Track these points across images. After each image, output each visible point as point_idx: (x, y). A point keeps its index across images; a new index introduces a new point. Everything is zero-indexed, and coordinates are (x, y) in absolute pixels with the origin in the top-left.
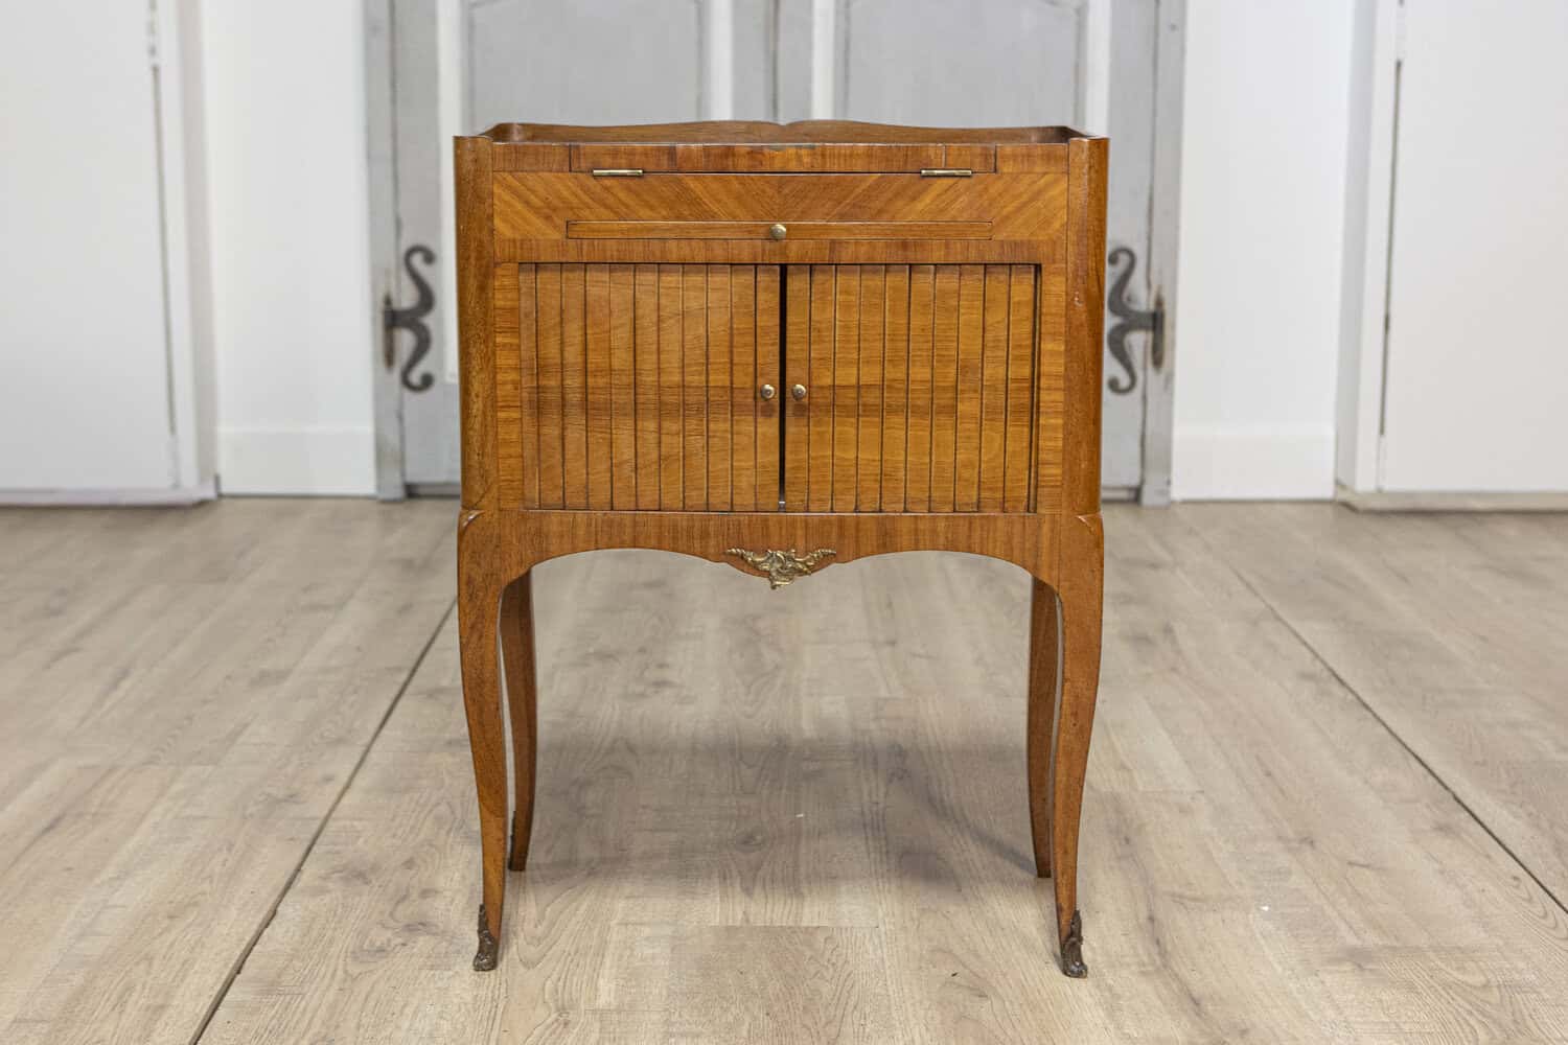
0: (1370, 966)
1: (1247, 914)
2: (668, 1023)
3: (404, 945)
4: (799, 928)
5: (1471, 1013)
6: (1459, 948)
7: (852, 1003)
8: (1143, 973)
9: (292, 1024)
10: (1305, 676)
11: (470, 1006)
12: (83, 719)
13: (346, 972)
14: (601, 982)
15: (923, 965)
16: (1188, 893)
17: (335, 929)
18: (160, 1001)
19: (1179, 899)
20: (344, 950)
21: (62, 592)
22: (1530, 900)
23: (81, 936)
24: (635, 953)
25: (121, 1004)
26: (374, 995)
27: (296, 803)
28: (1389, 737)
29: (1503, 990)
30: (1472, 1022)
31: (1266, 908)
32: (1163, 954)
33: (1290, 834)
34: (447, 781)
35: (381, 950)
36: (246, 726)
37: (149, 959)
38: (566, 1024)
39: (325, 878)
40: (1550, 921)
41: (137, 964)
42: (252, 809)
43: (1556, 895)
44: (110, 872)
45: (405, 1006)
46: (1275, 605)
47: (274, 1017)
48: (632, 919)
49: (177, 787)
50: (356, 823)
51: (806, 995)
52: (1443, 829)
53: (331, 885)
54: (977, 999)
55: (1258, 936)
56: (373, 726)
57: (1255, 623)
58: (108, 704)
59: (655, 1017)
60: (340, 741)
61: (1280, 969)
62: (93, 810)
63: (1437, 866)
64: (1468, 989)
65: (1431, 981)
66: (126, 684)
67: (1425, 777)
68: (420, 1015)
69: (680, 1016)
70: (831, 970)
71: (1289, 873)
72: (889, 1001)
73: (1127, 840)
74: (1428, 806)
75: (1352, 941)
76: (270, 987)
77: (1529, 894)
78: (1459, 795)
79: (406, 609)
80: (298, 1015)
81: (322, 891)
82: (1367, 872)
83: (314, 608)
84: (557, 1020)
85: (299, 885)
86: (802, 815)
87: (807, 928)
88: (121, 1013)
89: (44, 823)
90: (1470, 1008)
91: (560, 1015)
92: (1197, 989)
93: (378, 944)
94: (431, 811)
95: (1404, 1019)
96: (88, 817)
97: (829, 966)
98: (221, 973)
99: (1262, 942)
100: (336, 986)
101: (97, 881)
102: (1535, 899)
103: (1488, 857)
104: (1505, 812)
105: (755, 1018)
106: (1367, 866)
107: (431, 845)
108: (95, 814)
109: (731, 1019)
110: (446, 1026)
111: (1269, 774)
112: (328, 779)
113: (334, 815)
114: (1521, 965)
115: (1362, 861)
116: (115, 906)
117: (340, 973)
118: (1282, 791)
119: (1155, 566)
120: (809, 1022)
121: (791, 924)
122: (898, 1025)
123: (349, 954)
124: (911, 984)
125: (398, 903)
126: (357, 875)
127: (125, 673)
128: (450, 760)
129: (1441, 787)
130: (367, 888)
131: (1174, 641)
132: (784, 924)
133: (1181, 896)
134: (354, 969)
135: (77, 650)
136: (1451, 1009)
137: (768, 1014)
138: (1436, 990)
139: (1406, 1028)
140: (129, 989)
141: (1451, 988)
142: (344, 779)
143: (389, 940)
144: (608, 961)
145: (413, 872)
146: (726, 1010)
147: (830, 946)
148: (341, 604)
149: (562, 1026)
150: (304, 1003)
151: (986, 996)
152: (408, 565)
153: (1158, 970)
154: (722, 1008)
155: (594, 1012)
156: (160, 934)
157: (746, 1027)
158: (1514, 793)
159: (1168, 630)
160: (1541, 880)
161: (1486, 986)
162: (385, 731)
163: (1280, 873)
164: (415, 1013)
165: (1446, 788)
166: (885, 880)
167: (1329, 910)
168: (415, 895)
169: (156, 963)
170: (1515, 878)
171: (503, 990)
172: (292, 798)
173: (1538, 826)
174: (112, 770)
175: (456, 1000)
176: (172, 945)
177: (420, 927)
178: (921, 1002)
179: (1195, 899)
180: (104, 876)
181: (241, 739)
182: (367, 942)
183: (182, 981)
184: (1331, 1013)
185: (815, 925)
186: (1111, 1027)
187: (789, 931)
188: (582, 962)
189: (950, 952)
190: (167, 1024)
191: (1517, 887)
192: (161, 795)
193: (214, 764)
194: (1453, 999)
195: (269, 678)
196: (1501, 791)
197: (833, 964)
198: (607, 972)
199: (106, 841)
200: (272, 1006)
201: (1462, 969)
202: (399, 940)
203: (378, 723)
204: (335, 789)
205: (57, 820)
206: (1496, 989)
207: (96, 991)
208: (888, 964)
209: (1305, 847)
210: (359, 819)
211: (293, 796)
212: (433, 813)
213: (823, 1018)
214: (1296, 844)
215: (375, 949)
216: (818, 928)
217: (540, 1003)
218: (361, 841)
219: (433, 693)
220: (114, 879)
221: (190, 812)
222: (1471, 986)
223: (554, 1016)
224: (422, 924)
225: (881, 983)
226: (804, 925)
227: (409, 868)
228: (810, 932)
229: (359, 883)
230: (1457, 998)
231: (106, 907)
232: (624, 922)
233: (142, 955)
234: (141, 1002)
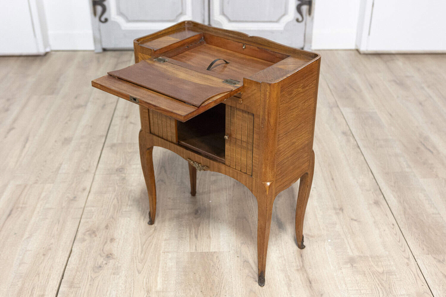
0: (355, 265)
1: (325, 243)
2: (175, 296)
3: (106, 264)
4: (209, 253)
5: (379, 285)
6: (378, 256)
7: (223, 286)
8: (298, 270)
10: (344, 133)
11: (124, 291)
12: (17, 162)
13: (91, 277)
14: (158, 278)
15: (242, 268)
16: (310, 234)
17: (88, 257)
18: (42, 293)
20: (90, 267)
21: (8, 100)
22: (396, 234)
23: (20, 264)
24: (167, 265)
26: (99, 287)
27: (76, 201)
28: (364, 161)
29: (387, 274)
30: (379, 288)
31: (329, 241)
32: (303, 261)
33: (337, 207)
34: (117, 188)
35: (100, 267)
36: (61, 164)
37: (39, 274)
39: (84, 234)
40: (401, 243)
41: (36, 276)
42: (64, 204)
43: (403, 232)
44: (26, 235)
45: (107, 291)
48: (166, 250)
49: (43, 194)
50: (92, 208)
51: (211, 283)
52: (376, 203)
53: (86, 237)
55: (327, 253)
56: (96, 164)
58: (23, 154)
59: (172, 294)
60: (87, 171)
61: (332, 267)
62: (21, 206)
63: (374, 220)
64: (378, 274)
65: (369, 271)
66: (27, 145)
67: (372, 179)
69: (179, 293)
70: (218, 271)
71: (336, 224)
72: (232, 284)
74: (373, 192)
75: (351, 254)
76: (71, 285)
78: (381, 188)
79: (104, 107)
81: (84, 240)
82: (356, 223)
83: (79, 107)
84: (147, 296)
85: (78, 237)
86: (211, 201)
87: (212, 252)
89: (8, 212)
90: (378, 282)
91: (148, 294)
92: (311, 277)
93: (99, 264)
95: (362, 288)
96: (20, 209)
97: (217, 269)
98: (58, 280)
99: (328, 255)
100: (89, 283)
101: (23, 239)
102: (398, 234)
103: (387, 215)
104: (392, 196)
105: (198, 294)
106: (356, 220)
107: (113, 218)
108: (22, 208)
109: (192, 293)
111: (333, 179)
112: (84, 190)
113: (86, 205)
114: (392, 263)
115: (355, 218)
116: (28, 250)
117: (90, 277)
118: (336, 187)
121: (208, 251)
123: (92, 269)
124: (238, 277)
125: (104, 245)
126: (93, 233)
127: (27, 140)
128: (117, 178)
129: (376, 184)
130: (95, 238)
132: (206, 251)
134: (93, 275)
135: (13, 129)
136: (374, 283)
137: (201, 292)
138: (371, 275)
139: (362, 291)
140: (34, 288)
141: (374, 274)
142: (88, 189)
143: (102, 262)
144: (160, 269)
145: (108, 231)
147: (218, 260)
148: (86, 105)
150: (80, 291)
153: (301, 269)
154: (189, 289)
155: (156, 292)
156: (41, 263)
158: (395, 187)
160: (400, 226)
161: (383, 273)
162: (99, 165)
163: (334, 224)
165: (378, 184)
166: (232, 230)
167: (345, 240)
168: (109, 242)
169: (41, 276)
170: (393, 225)
171: (133, 283)
173: (400, 202)
174: (25, 186)
175: (120, 288)
176: (44, 267)
177: (110, 256)
178: (241, 285)
179: (312, 237)
180: (25, 237)
181: (60, 171)
182: (96, 263)
183: (48, 283)
184: (344, 286)
185: (214, 251)
186: (289, 294)
187: (207, 254)
188: (153, 270)
191: (393, 229)
192: (39, 198)
193: (53, 183)
194: (375, 279)
195: (67, 141)
196: (392, 186)
197: (218, 268)
198: (160, 274)
199: (25, 220)
200: (72, 293)
201: (377, 265)
202: (105, 262)
203: (97, 163)
204: (86, 193)
205: (11, 211)
206: (385, 274)
207: (25, 289)
208: (232, 268)
209: (341, 212)
210: (93, 207)
211: (75, 198)
212: (113, 203)
213: (216, 293)
214: (338, 211)
215: (98, 266)
216: (214, 252)
217: (142, 288)
218: (94, 217)
219: (113, 146)
220: (28, 238)
221: (47, 206)
222: (379, 272)
223: (146, 294)
224: (111, 254)
225: (230, 276)
226: (211, 251)
227: (107, 229)
228: (212, 254)
229: (94, 236)
230: (376, 278)
231: (26, 251)
232: (164, 251)
233: (37, 272)
234: (37, 293)
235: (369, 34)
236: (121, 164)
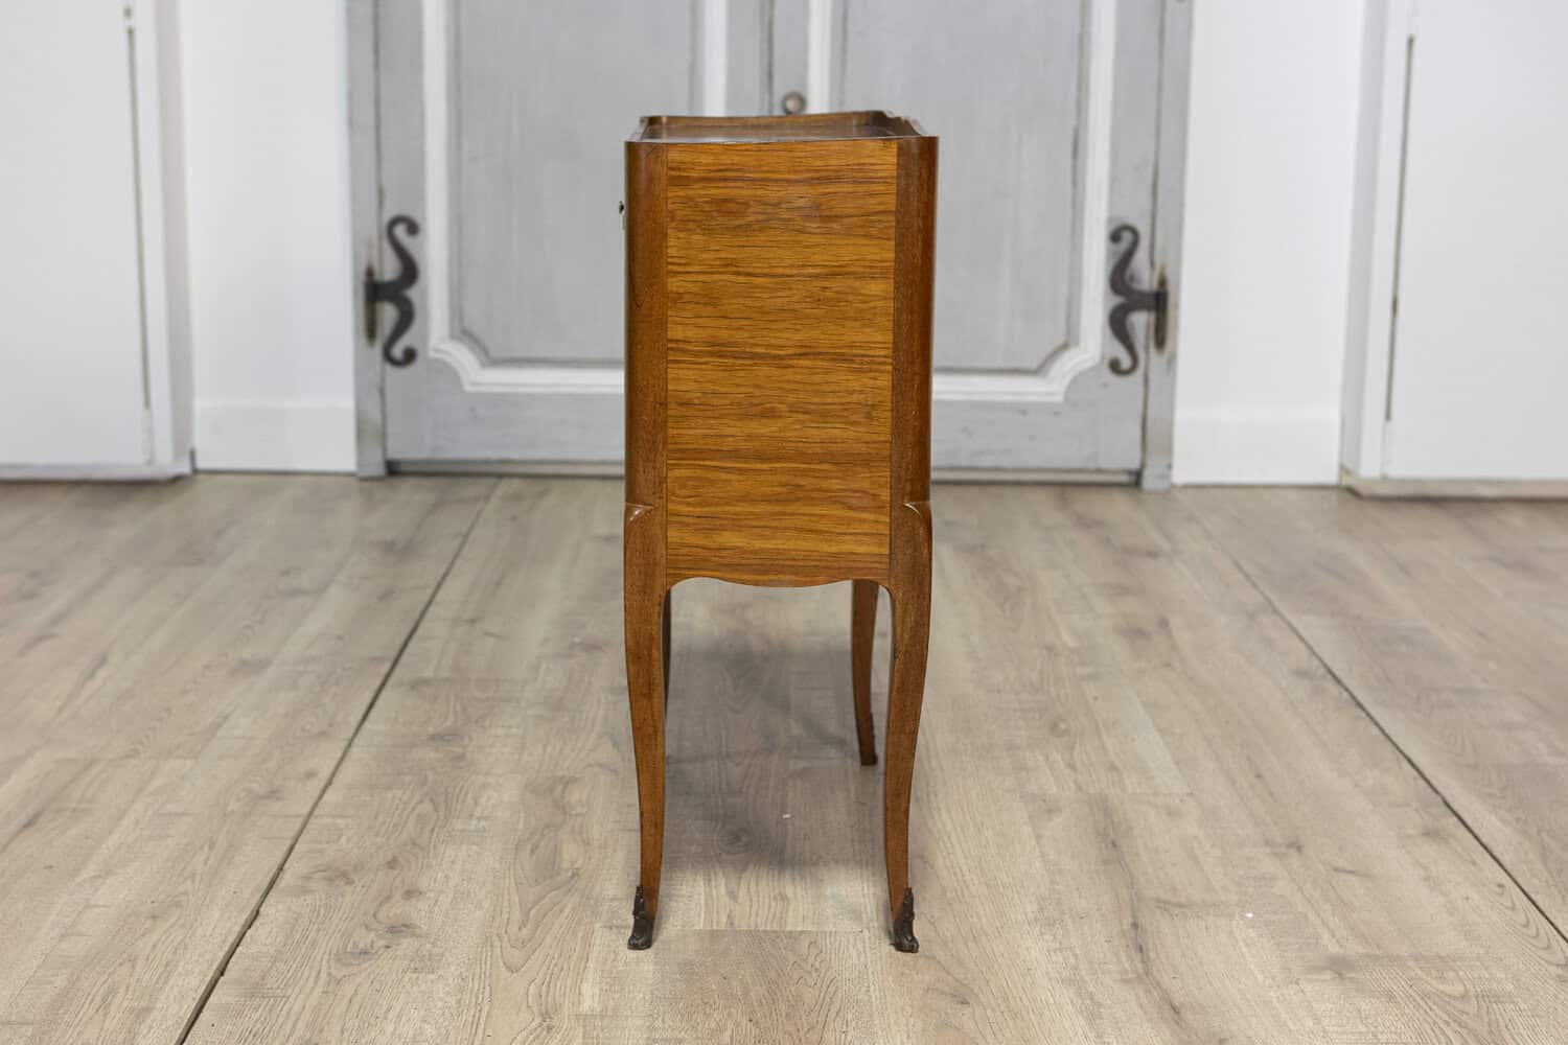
0: (1353, 975)
1: (1231, 921)
2: (650, 1028)
3: (388, 947)
4: (783, 932)
5: (1447, 1023)
6: (1440, 957)
7: (834, 1011)
8: (1126, 982)
9: (276, 1028)
10: (1301, 673)
11: (453, 1011)
12: (60, 711)
13: (329, 974)
14: (585, 987)
16: (1173, 899)
17: (318, 930)
18: (143, 1004)
19: (1163, 905)
20: (328, 952)
21: (34, 575)
22: (1513, 908)
23: (63, 937)
24: (619, 958)
25: (105, 1004)
26: (358, 999)
27: (278, 799)
28: (1382, 738)
29: (1480, 999)
30: (1449, 1032)
31: (1250, 915)
32: (1145, 961)
33: (1279, 840)
34: (431, 777)
35: (366, 953)
36: (226, 718)
37: (133, 961)
38: (549, 1029)
39: (308, 878)
40: (1533, 931)
41: (121, 965)
42: (233, 806)
43: (1539, 904)
44: (91, 869)
45: (388, 1010)
46: (1273, 597)
47: (257, 1020)
49: (157, 783)
50: (339, 821)
51: (789, 1001)
52: (1431, 834)
53: (313, 885)
54: (959, 1006)
55: (1241, 944)
56: (355, 719)
57: (1252, 616)
58: (85, 694)
59: (639, 1022)
60: (323, 734)
61: (1260, 978)
62: (74, 805)
63: (1423, 873)
64: (1446, 999)
65: (1410, 991)
66: (102, 674)
67: (1415, 779)
68: (404, 1019)
69: (663, 1021)
70: (814, 975)
71: (1274, 878)
72: (871, 1006)
73: (1114, 844)
74: (1417, 810)
75: (1334, 949)
76: (254, 990)
77: (1513, 902)
78: (1449, 799)
79: (387, 595)
80: (281, 1020)
81: (304, 891)
82: (1353, 879)
83: (295, 593)
84: (540, 1025)
85: (282, 883)
86: (787, 816)
87: (791, 932)
88: (105, 1015)
89: (23, 819)
90: (1446, 1018)
91: (544, 1020)
92: (1178, 1000)
93: (361, 945)
94: (413, 809)
95: (1381, 1029)
96: (68, 813)
97: (813, 971)
98: (205, 976)
99: (1245, 950)
100: (319, 990)
101: (78, 880)
102: (1518, 907)
103: (1474, 863)
104: (1493, 818)
105: (736, 1024)
106: (1352, 873)
107: (414, 844)
108: (74, 810)
109: (713, 1025)
110: (429, 1030)
111: (1259, 776)
112: (310, 775)
113: (316, 813)
114: (1500, 975)
115: (1348, 867)
116: (96, 906)
117: (323, 975)
118: (1271, 794)
119: (1152, 554)
120: (791, 1029)
121: (776, 928)
122: (880, 1032)
123: (332, 956)
124: (893, 990)
125: (381, 904)
126: (340, 875)
127: (102, 661)
128: (432, 755)
129: (1430, 790)
130: (349, 889)
131: (1170, 636)
132: (768, 928)
133: (1166, 902)
134: (339, 972)
135: (51, 636)
136: (1428, 1019)
137: (750, 1021)
138: (1415, 1000)
139: (1383, 1038)
140: (113, 991)
141: (1429, 998)
142: (326, 773)
143: (373, 942)
144: (591, 964)
145: (396, 872)
146: (708, 1016)
147: (814, 951)
148: (321, 590)
149: (545, 1033)
150: (287, 1006)
151: (968, 1003)
152: (389, 548)
153: (1139, 978)
154: (705, 1013)
155: (578, 1016)
156: (143, 935)
157: (728, 1033)
158: (1504, 797)
159: (1164, 624)
160: (1526, 889)
161: (1464, 997)
162: (367, 725)
163: (1264, 878)
164: (399, 1016)
165: (1437, 792)
166: (871, 883)
167: (1312, 917)
168: (398, 895)
169: (140, 964)
170: (1500, 886)
171: (487, 994)
172: (274, 794)
173: (1525, 832)
174: (92, 764)
175: (440, 1004)
176: (154, 946)
177: (403, 928)
178: (904, 1010)
179: (1181, 906)
180: (84, 875)
181: (220, 733)
182: (350, 945)
183: (166, 982)
184: (1309, 1023)
185: (800, 929)
186: (1091, 1035)
187: (774, 935)
188: (565, 967)
189: (934, 958)
190: (151, 1027)
191: (1501, 895)
192: (141, 790)
193: (196, 758)
194: (1431, 1009)
195: (249, 668)
196: (1491, 795)
197: (816, 970)
198: (590, 975)
199: (87, 838)
200: (256, 1009)
201: (1442, 978)
202: (382, 943)
203: (359, 716)
204: (316, 785)
205: (37, 816)
206: (1474, 999)
207: (80, 994)
208: (871, 970)
209: (1292, 851)
210: (341, 817)
211: (274, 792)
212: (417, 811)
213: (805, 1025)
214: (1283, 849)
215: (358, 951)
216: (802, 932)
217: (524, 1007)
218: (343, 840)
219: (416, 685)
220: (95, 877)
221: (170, 807)
222: (1450, 996)
223: (538, 1020)
224: (405, 926)
225: (864, 989)
226: (789, 928)
227: (392, 868)
228: (795, 937)
229: (342, 883)
230: (1435, 1007)
231: (88, 906)
232: (608, 924)
233: (125, 956)
234: (125, 1004)
235: (1388, 416)
236: (448, 723)
